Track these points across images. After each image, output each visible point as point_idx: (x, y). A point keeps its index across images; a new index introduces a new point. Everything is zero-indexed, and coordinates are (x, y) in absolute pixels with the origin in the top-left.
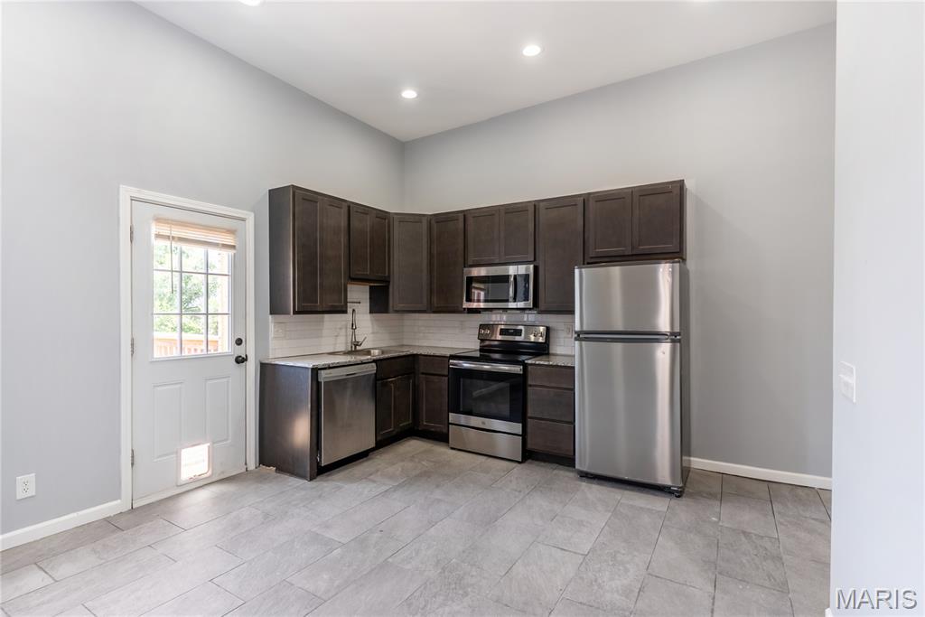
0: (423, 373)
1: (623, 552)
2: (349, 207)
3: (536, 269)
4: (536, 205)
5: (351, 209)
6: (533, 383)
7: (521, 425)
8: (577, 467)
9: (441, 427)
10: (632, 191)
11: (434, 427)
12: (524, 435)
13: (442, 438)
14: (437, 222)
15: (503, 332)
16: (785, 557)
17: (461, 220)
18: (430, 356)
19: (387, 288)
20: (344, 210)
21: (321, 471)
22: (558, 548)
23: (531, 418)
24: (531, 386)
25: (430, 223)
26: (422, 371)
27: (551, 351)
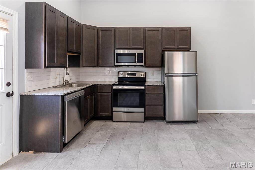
0: (99, 93)
1: (204, 145)
2: (67, 18)
3: (145, 52)
4: (145, 29)
5: (68, 19)
6: (148, 92)
7: (144, 108)
8: (166, 120)
9: (109, 114)
10: (177, 29)
11: (104, 114)
12: (145, 112)
13: (110, 118)
14: (101, 30)
15: (128, 74)
16: (234, 134)
17: (113, 31)
18: (103, 85)
19: (79, 56)
20: (66, 19)
21: (64, 146)
22: (187, 150)
23: (147, 105)
24: (147, 93)
25: (98, 30)
26: (98, 91)
27: (146, 81)
